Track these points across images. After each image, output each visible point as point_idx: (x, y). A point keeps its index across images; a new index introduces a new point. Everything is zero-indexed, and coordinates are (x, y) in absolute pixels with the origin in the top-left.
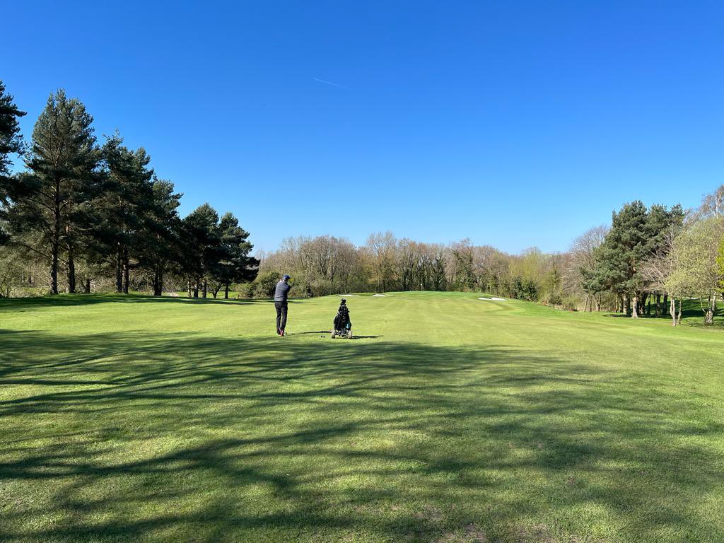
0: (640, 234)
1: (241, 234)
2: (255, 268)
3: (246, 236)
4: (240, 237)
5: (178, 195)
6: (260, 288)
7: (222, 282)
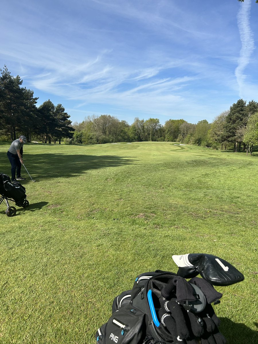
0: (240, 116)
1: (66, 116)
2: (72, 132)
3: (68, 117)
4: (65, 117)
5: (36, 98)
6: (75, 139)
7: (57, 136)
